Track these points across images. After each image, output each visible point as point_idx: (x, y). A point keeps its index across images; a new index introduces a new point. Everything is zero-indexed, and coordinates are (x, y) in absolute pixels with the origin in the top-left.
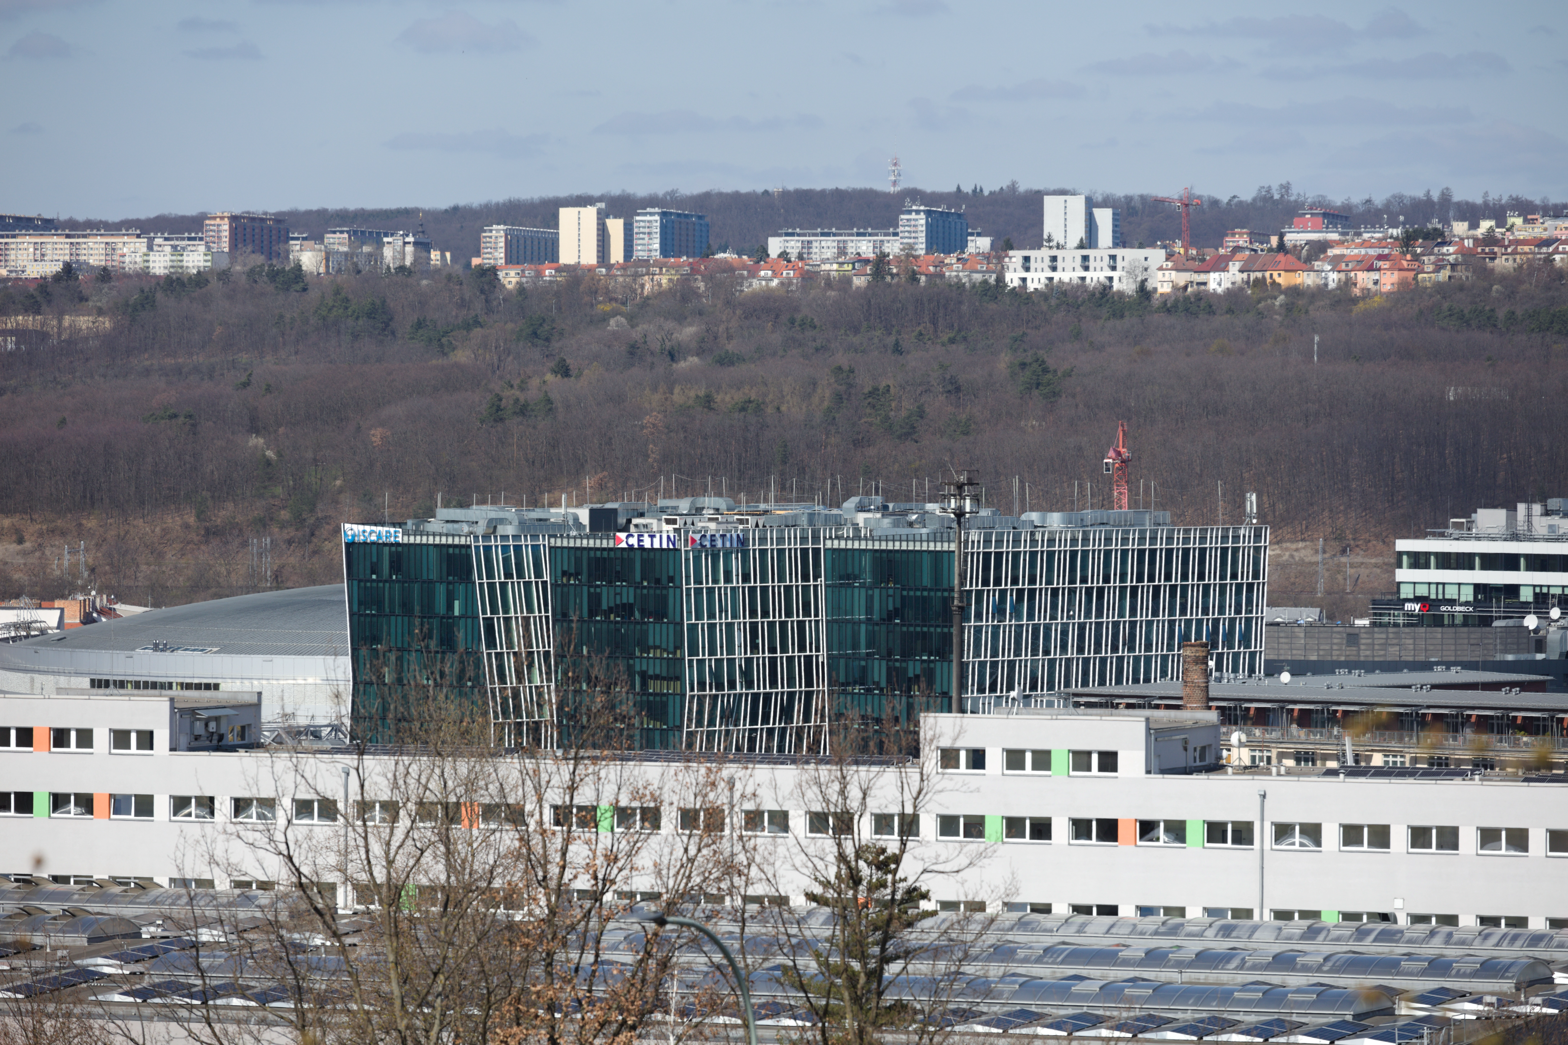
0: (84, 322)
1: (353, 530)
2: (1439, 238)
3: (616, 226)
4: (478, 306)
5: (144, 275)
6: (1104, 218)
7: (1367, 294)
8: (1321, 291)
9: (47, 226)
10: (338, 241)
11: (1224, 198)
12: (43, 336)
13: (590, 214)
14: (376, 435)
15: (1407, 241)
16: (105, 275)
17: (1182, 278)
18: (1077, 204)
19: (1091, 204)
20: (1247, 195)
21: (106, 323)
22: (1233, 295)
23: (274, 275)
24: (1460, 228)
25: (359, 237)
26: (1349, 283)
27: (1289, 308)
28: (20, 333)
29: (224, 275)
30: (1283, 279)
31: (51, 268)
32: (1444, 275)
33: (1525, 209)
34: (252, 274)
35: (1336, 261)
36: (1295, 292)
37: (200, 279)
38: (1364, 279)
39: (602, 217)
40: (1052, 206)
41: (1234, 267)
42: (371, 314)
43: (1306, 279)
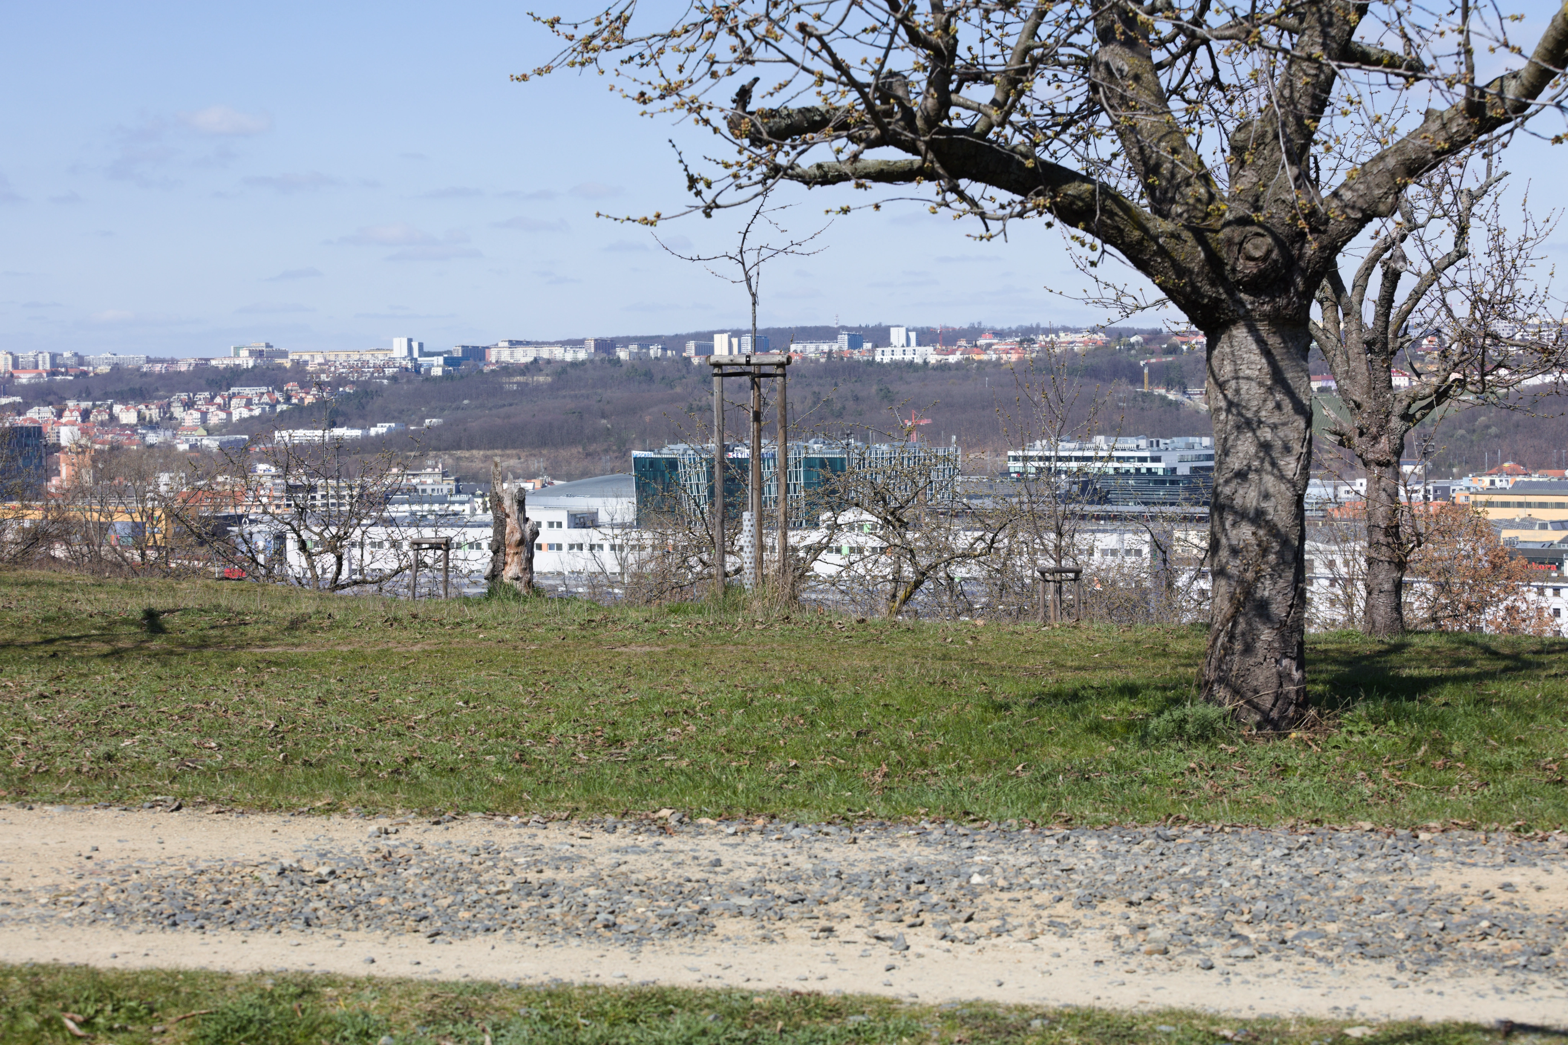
0: (541, 379)
1: (636, 453)
2: (1032, 341)
3: (735, 341)
4: (684, 371)
5: (563, 361)
6: (913, 335)
7: (1007, 362)
8: (990, 361)
9: (528, 343)
10: (634, 348)
11: (957, 327)
12: (527, 384)
13: (725, 336)
14: (647, 419)
15: (1021, 343)
16: (548, 362)
17: (939, 357)
18: (903, 331)
19: (908, 330)
20: (965, 326)
21: (549, 379)
22: (958, 364)
23: (610, 361)
24: (1041, 337)
25: (641, 346)
26: (1000, 359)
27: (978, 368)
28: (518, 383)
29: (592, 361)
30: (976, 357)
31: (530, 359)
32: (1034, 355)
33: (1066, 330)
34: (602, 361)
35: (995, 350)
36: (980, 362)
37: (583, 363)
38: (1004, 357)
39: (730, 337)
40: (893, 331)
41: (958, 353)
42: (645, 374)
43: (984, 357)
